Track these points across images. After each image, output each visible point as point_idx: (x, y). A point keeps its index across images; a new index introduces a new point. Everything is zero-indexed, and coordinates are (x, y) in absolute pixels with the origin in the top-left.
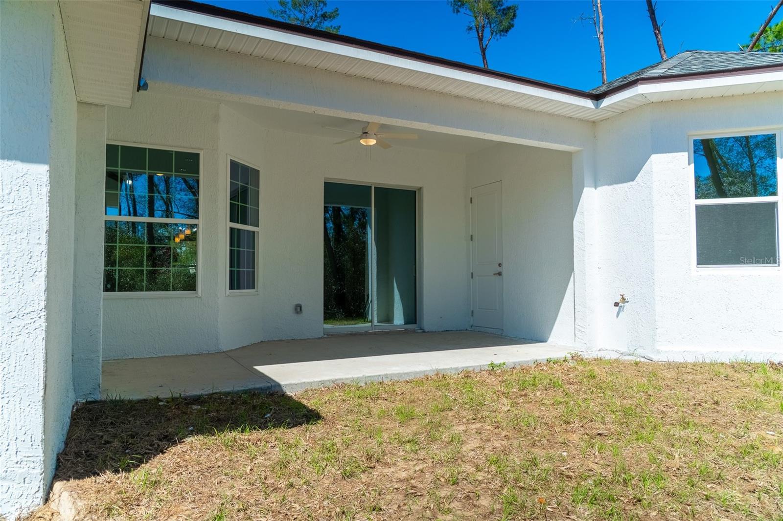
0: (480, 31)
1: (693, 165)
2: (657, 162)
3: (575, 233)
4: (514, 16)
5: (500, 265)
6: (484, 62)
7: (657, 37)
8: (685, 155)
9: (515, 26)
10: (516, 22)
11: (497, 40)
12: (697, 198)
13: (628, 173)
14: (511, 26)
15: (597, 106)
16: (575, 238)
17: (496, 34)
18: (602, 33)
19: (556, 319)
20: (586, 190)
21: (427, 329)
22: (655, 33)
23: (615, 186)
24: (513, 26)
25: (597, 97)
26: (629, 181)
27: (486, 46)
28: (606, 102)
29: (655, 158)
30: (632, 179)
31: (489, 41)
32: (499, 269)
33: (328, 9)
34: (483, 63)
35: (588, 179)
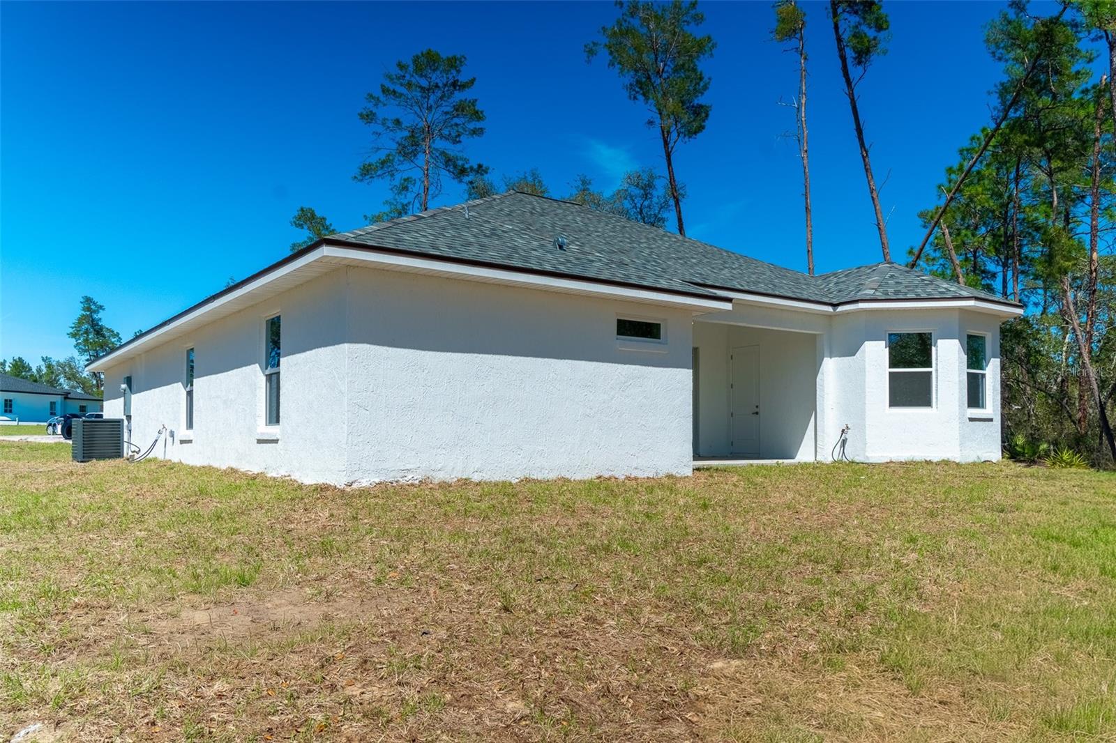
0: (665, 133)
1: (888, 349)
2: (868, 345)
3: (818, 386)
4: (707, 116)
5: (757, 407)
6: (669, 168)
7: (864, 160)
8: (883, 343)
9: (706, 128)
10: (707, 123)
11: (685, 143)
12: (890, 368)
13: (851, 350)
14: (701, 128)
15: (834, 310)
16: (818, 389)
17: (685, 136)
18: (806, 151)
19: (801, 443)
20: (825, 359)
21: (701, 454)
22: (863, 156)
23: (843, 358)
24: (703, 127)
25: (835, 305)
26: (851, 356)
27: (672, 148)
28: (840, 309)
29: (867, 343)
30: (854, 355)
31: (675, 142)
32: (757, 410)
33: (463, 78)
34: (667, 169)
35: (826, 353)
